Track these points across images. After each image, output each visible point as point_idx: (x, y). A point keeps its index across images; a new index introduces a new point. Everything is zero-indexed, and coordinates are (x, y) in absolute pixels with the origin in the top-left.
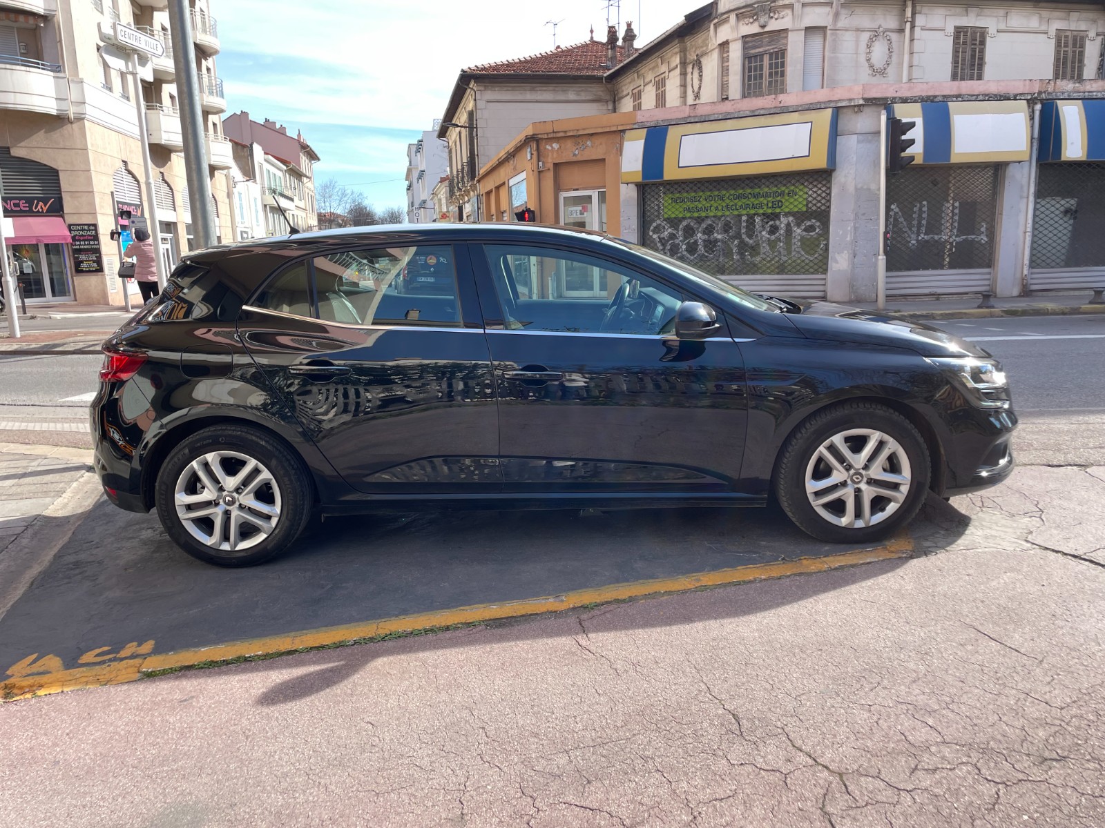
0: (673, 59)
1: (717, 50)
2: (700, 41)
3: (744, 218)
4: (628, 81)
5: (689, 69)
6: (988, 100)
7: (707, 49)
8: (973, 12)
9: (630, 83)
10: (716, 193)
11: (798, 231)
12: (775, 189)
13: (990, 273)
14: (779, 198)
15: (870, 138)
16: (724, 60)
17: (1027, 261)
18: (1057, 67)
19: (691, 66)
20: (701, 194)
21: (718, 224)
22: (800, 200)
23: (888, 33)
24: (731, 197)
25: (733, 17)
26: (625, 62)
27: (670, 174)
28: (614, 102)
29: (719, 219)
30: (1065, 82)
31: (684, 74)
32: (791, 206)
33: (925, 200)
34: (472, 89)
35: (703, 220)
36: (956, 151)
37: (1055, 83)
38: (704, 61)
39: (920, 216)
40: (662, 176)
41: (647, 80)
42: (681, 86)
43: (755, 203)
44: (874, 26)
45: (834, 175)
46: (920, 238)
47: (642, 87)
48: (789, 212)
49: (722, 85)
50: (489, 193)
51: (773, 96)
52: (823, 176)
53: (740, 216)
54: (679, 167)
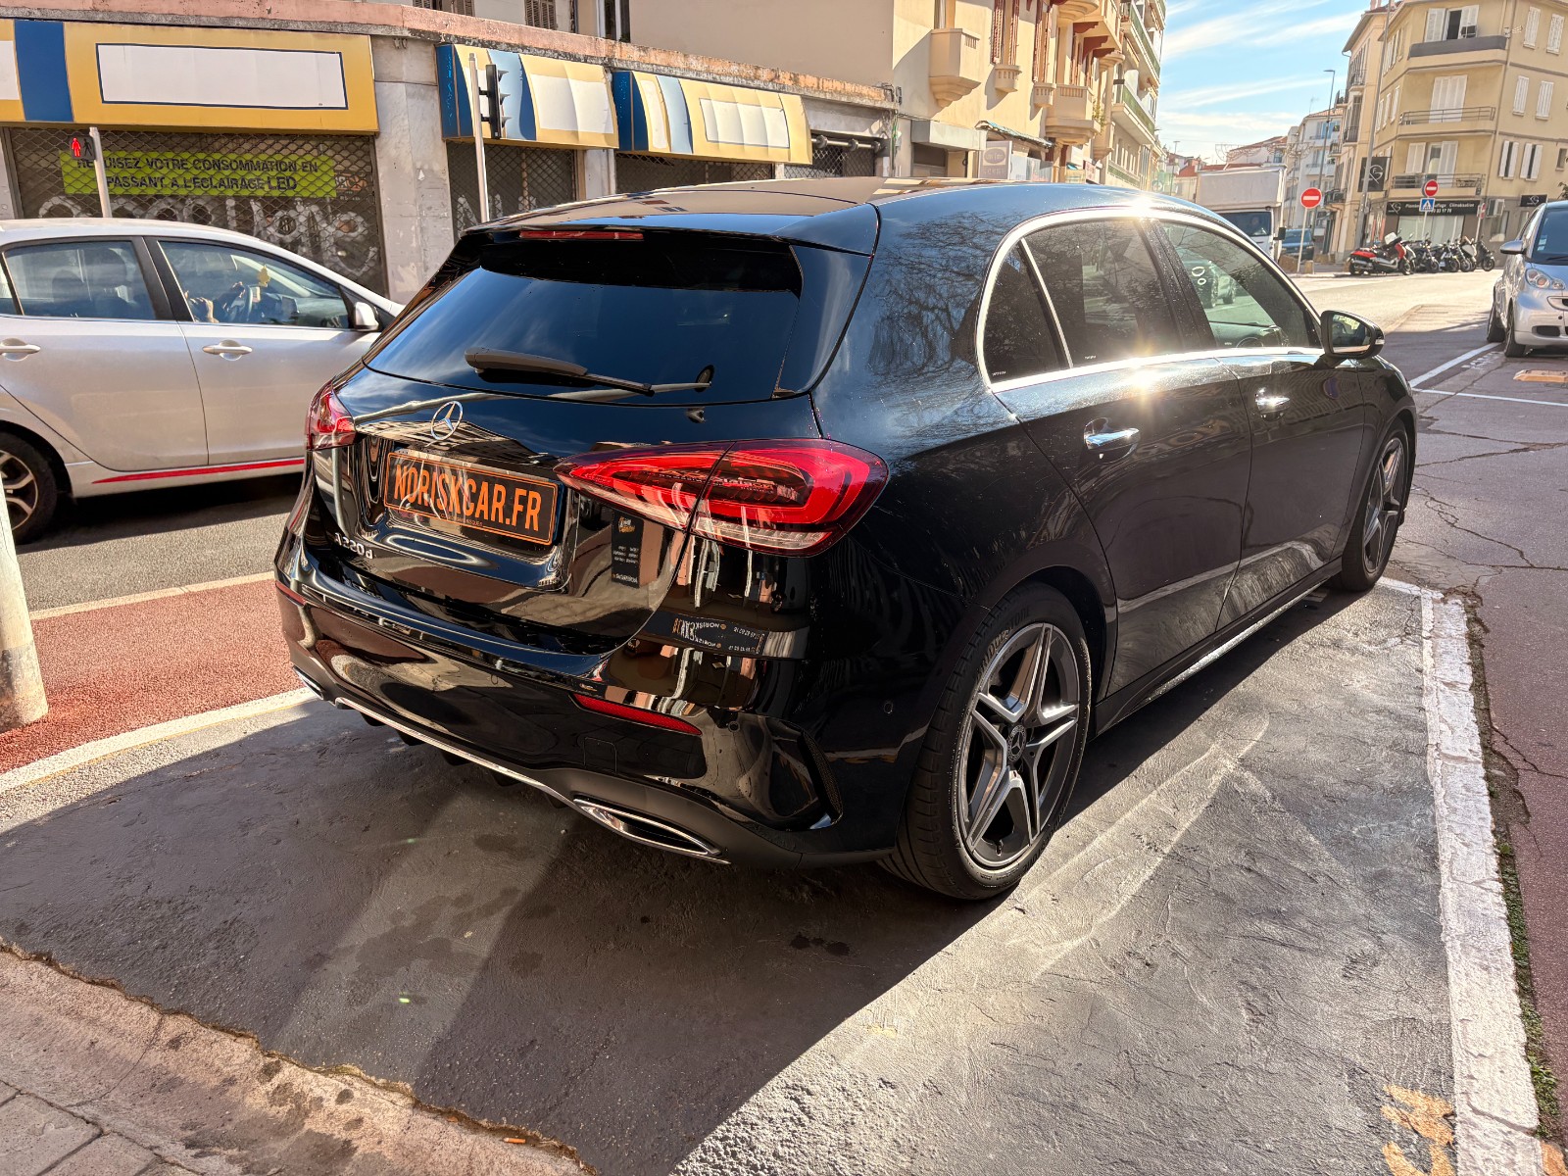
3: (230, 203)
6: (560, 59)
10: (170, 155)
11: (329, 231)
12: (277, 157)
14: (288, 173)
15: (422, 90)
20: (138, 154)
21: (181, 211)
22: (326, 178)
24: (199, 165)
27: (85, 112)
29: (183, 201)
32: (313, 189)
33: (498, 192)
35: (151, 201)
40: (71, 117)
43: (254, 177)
48: (308, 198)
52: (360, 144)
53: (221, 200)
54: (104, 102)
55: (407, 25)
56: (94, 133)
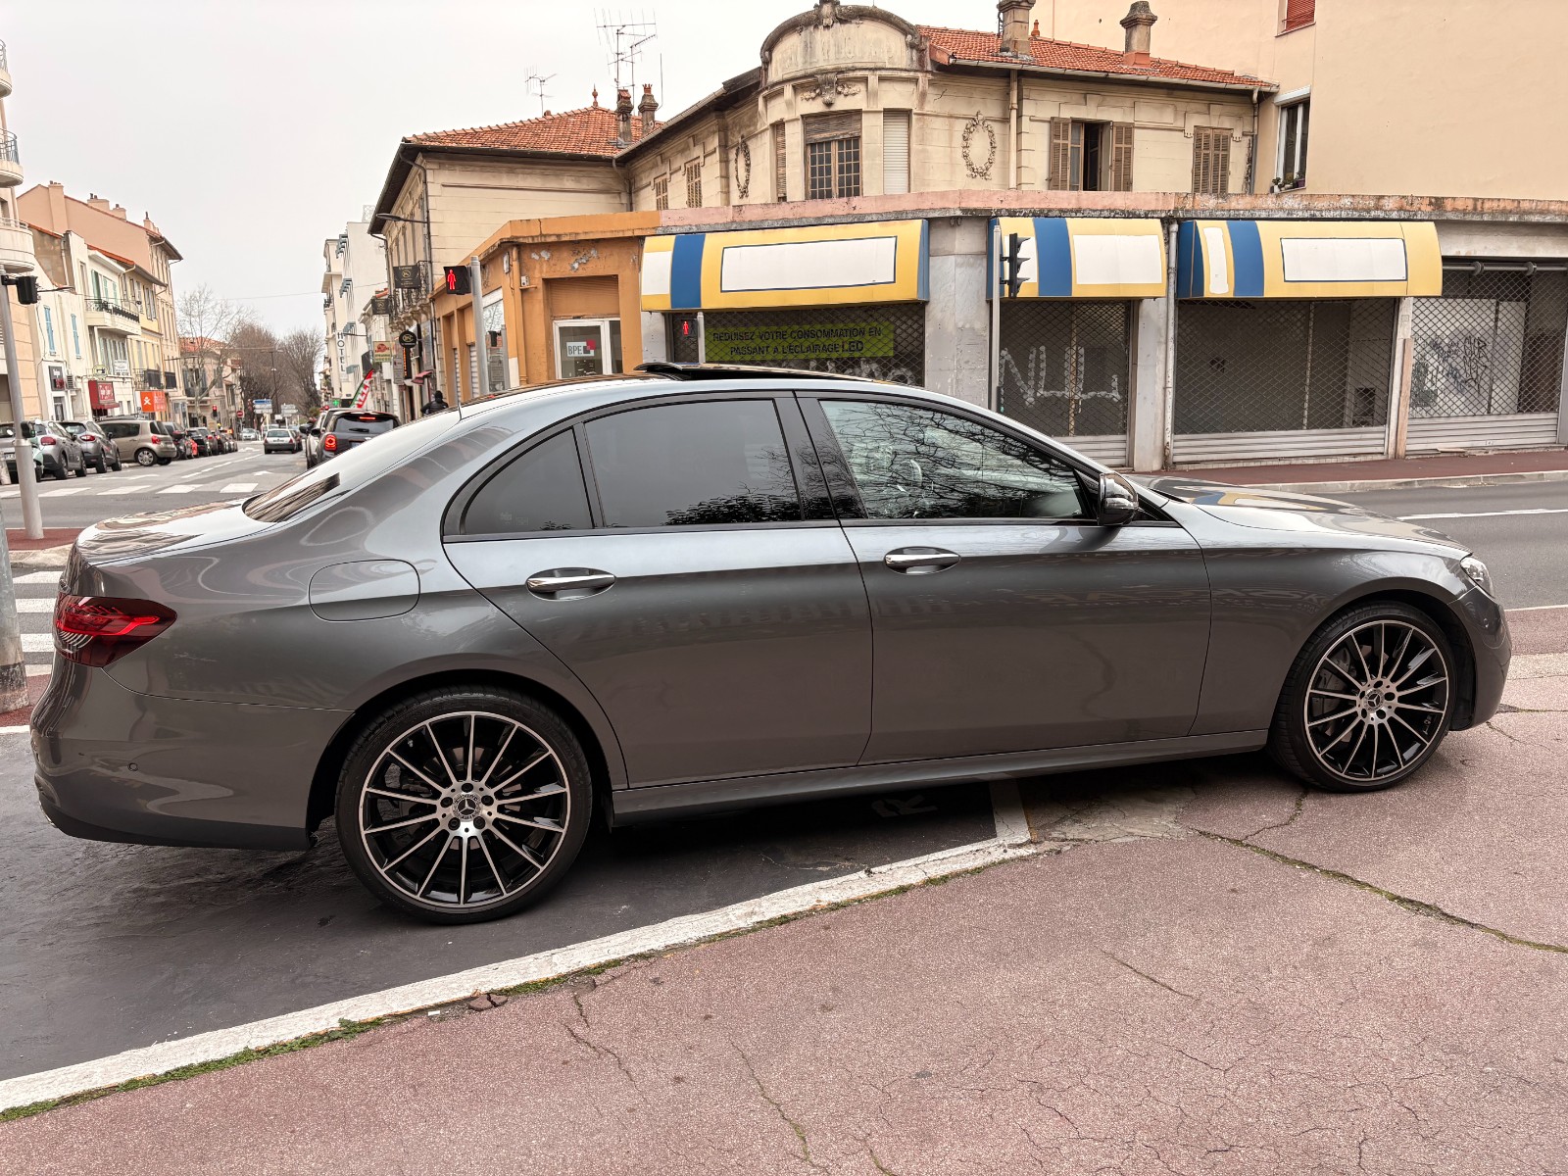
0: (710, 139)
1: (769, 132)
2: (746, 118)
3: (813, 364)
4: (649, 166)
5: (732, 155)
6: (1114, 217)
7: (756, 129)
8: (1093, 100)
9: (652, 168)
10: (775, 328)
12: (852, 325)
13: (1125, 441)
14: (857, 338)
15: (971, 260)
16: (779, 146)
17: (1169, 426)
18: (1196, 175)
19: (734, 151)
20: (753, 329)
22: (886, 341)
23: (989, 123)
24: (795, 335)
25: (788, 90)
26: (643, 140)
27: (710, 300)
28: (630, 193)
29: (780, 364)
30: (1206, 197)
31: (725, 161)
32: (874, 349)
33: (1043, 344)
34: (420, 166)
36: (1078, 283)
37: (1194, 198)
38: (751, 144)
39: (1037, 366)
40: (699, 302)
41: (675, 166)
42: (722, 177)
43: (827, 344)
44: (972, 113)
45: (929, 309)
46: (1038, 395)
47: (668, 175)
48: (871, 357)
49: (777, 178)
50: (448, 318)
51: (845, 199)
52: (913, 311)
53: (807, 361)
54: (722, 291)
55: (964, 205)
56: (700, 316)
